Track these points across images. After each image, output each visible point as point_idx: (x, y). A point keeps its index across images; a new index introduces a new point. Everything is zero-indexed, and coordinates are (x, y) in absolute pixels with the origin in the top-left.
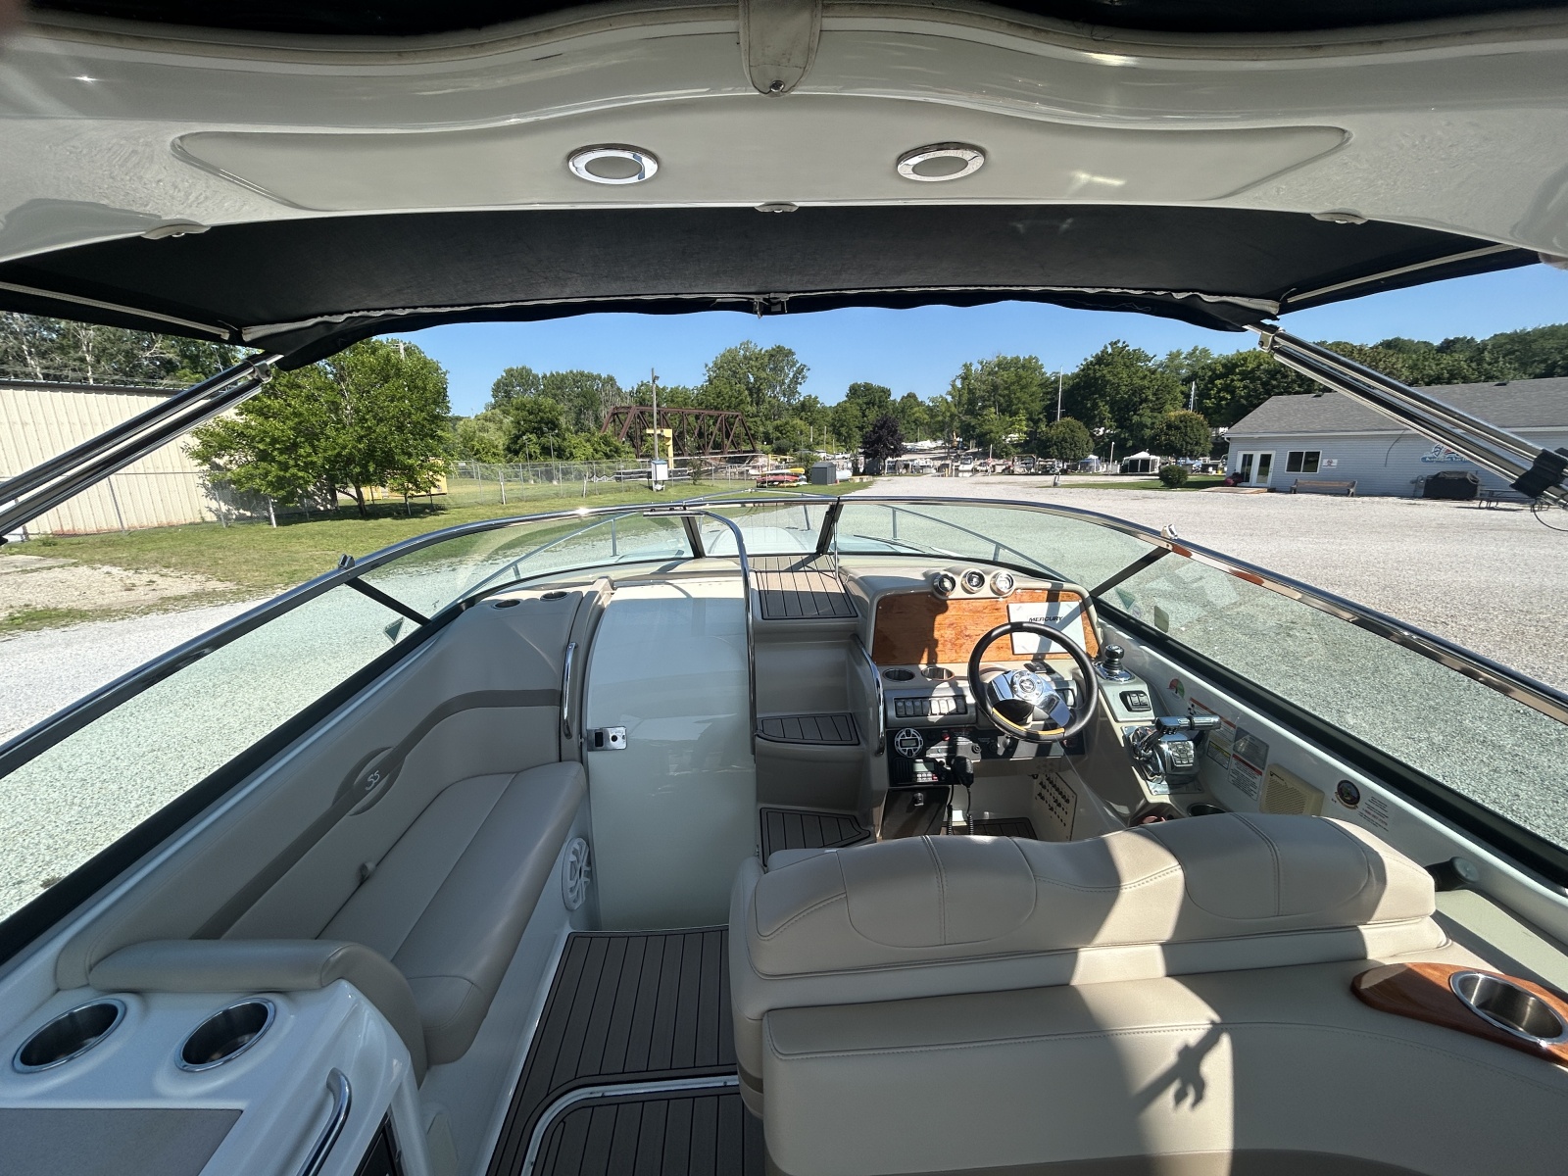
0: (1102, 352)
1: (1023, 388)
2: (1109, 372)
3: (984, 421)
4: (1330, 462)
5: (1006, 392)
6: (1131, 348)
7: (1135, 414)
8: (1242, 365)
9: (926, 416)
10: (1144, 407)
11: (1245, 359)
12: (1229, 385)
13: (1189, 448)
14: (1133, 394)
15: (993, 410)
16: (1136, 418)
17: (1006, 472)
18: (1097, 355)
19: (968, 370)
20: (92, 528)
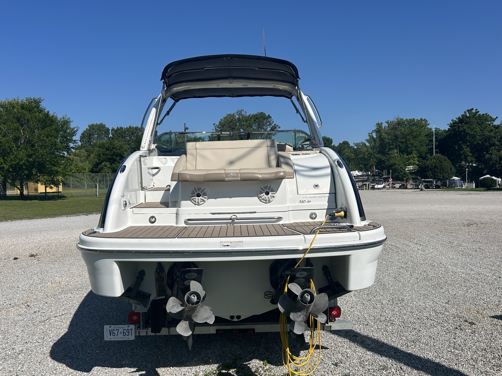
0: (462, 116)
1: (415, 137)
2: (468, 128)
3: (390, 158)
5: (404, 140)
6: (481, 113)
7: (487, 153)
9: (352, 155)
10: (493, 150)
14: (485, 141)
15: (395, 151)
16: (487, 156)
17: (402, 187)
18: (459, 117)
19: (380, 127)
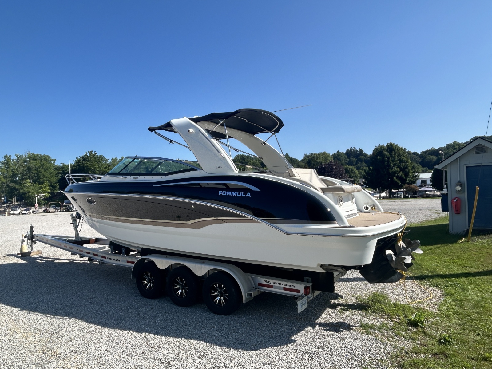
0: (85, 155)
1: (45, 170)
2: (90, 164)
3: (24, 186)
5: (36, 172)
6: (98, 154)
15: (28, 180)
17: (46, 211)
18: (82, 156)
19: (8, 159)
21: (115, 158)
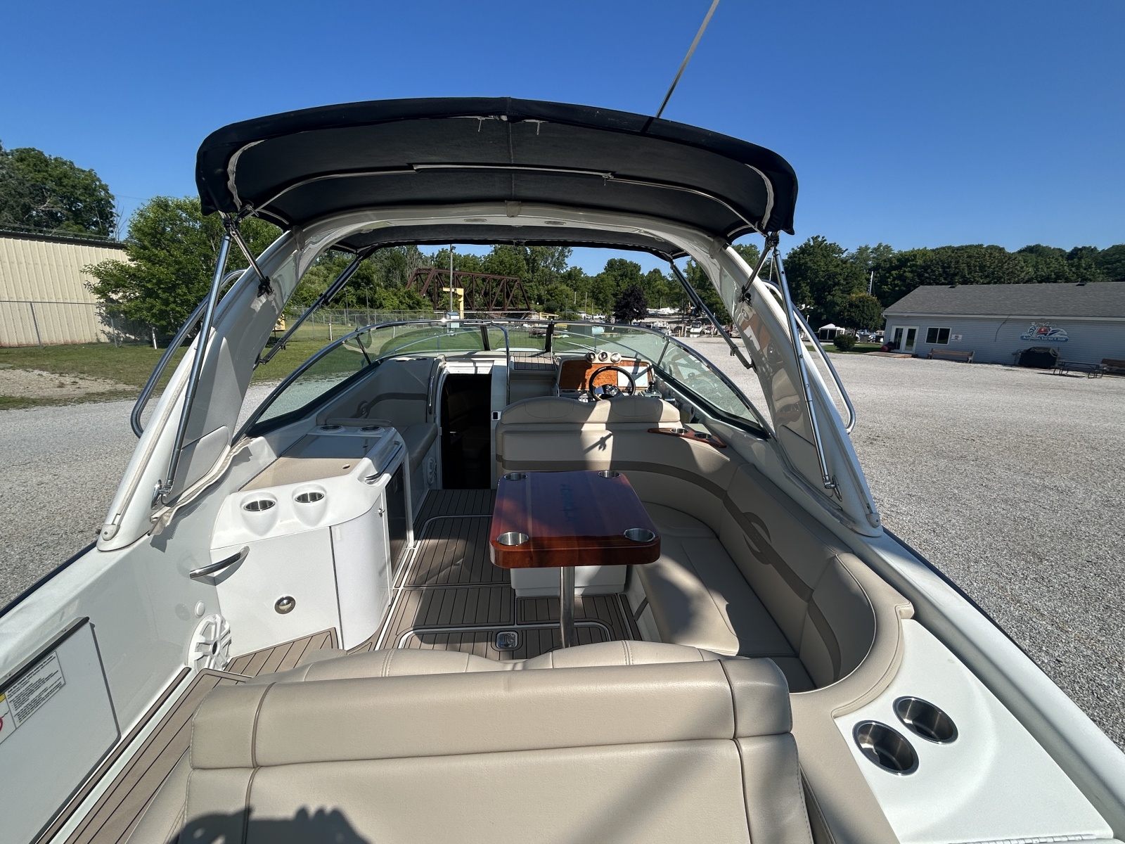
0: (805, 245)
2: (810, 260)
3: (712, 294)
4: (957, 337)
6: (828, 242)
7: (829, 294)
8: (913, 260)
9: (666, 288)
10: (837, 291)
11: (915, 256)
12: (902, 275)
13: (865, 322)
14: (828, 279)
16: (829, 298)
18: (801, 247)
20: (14, 342)
21: (866, 247)
